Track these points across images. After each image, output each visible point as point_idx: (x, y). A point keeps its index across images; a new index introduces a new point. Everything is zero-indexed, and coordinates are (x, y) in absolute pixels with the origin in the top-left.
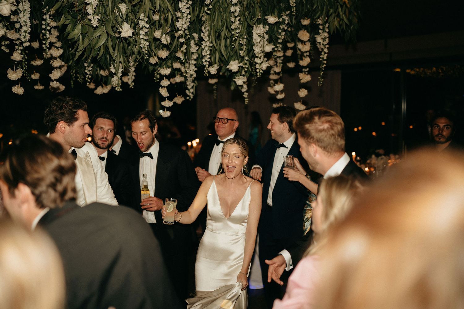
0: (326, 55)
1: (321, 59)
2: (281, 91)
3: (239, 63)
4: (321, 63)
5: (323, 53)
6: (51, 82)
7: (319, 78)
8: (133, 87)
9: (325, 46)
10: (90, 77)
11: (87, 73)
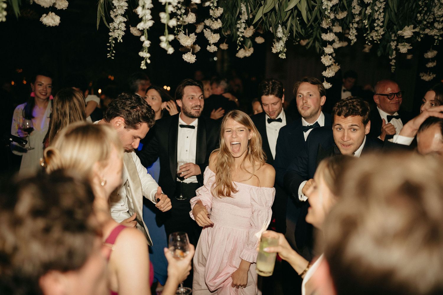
3: (414, 28)
6: (208, 46)
10: (242, 39)
11: (239, 35)
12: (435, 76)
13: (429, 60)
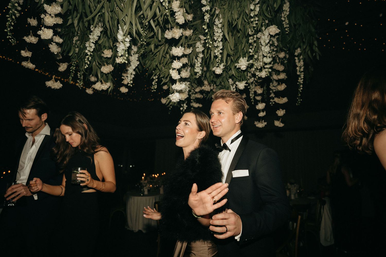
0: (302, 80)
1: (298, 83)
2: (263, 109)
3: (249, 60)
4: (298, 87)
5: (300, 79)
7: (298, 98)
8: (131, 86)
9: (300, 72)
12: (266, 123)
13: (259, 111)
